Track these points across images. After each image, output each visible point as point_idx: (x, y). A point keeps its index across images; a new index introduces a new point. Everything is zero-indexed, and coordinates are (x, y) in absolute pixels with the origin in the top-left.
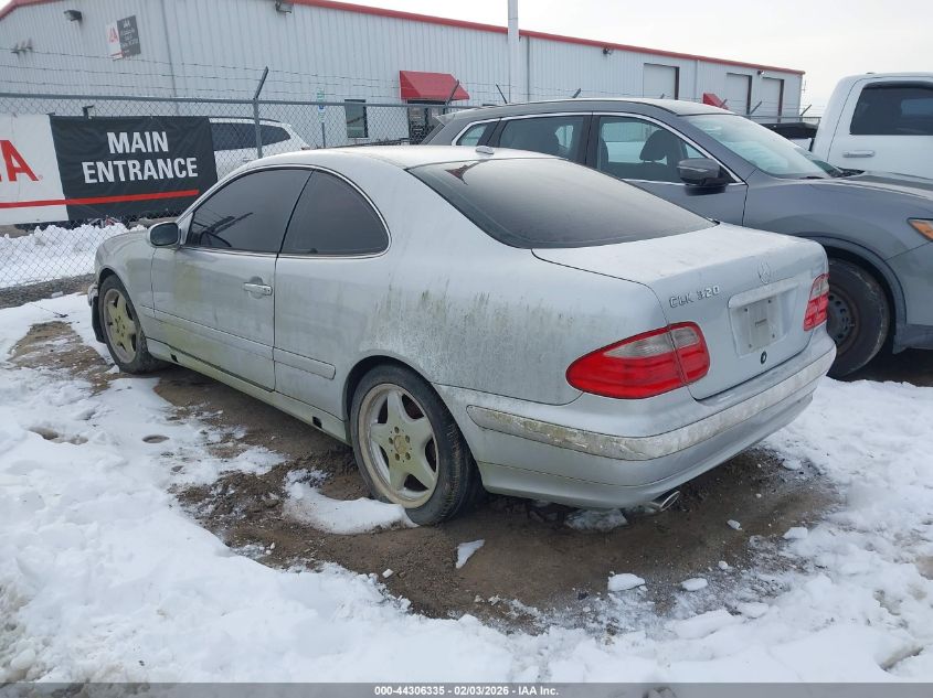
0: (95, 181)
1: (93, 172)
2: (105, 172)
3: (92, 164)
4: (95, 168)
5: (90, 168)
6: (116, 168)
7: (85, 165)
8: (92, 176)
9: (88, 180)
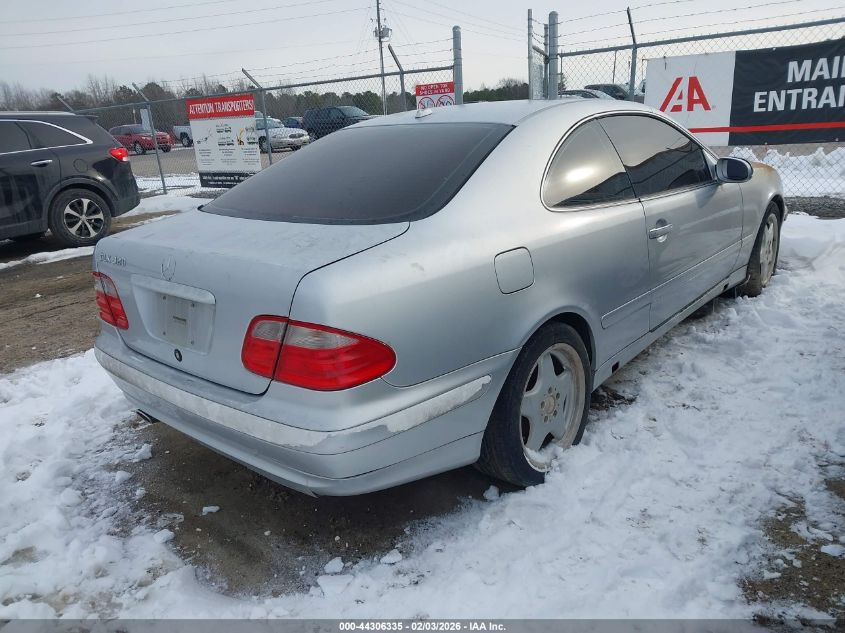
0: (763, 110)
1: (764, 101)
2: (776, 101)
3: (765, 93)
4: (766, 98)
5: (762, 97)
6: (788, 98)
7: (758, 95)
8: (761, 106)
9: (757, 109)
